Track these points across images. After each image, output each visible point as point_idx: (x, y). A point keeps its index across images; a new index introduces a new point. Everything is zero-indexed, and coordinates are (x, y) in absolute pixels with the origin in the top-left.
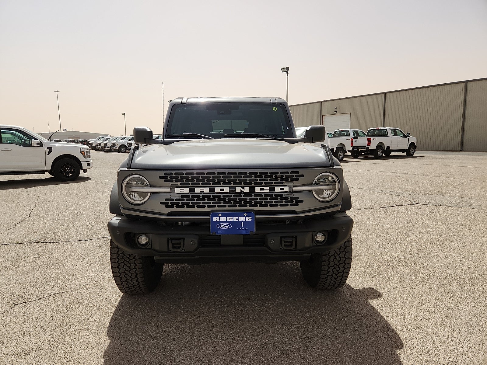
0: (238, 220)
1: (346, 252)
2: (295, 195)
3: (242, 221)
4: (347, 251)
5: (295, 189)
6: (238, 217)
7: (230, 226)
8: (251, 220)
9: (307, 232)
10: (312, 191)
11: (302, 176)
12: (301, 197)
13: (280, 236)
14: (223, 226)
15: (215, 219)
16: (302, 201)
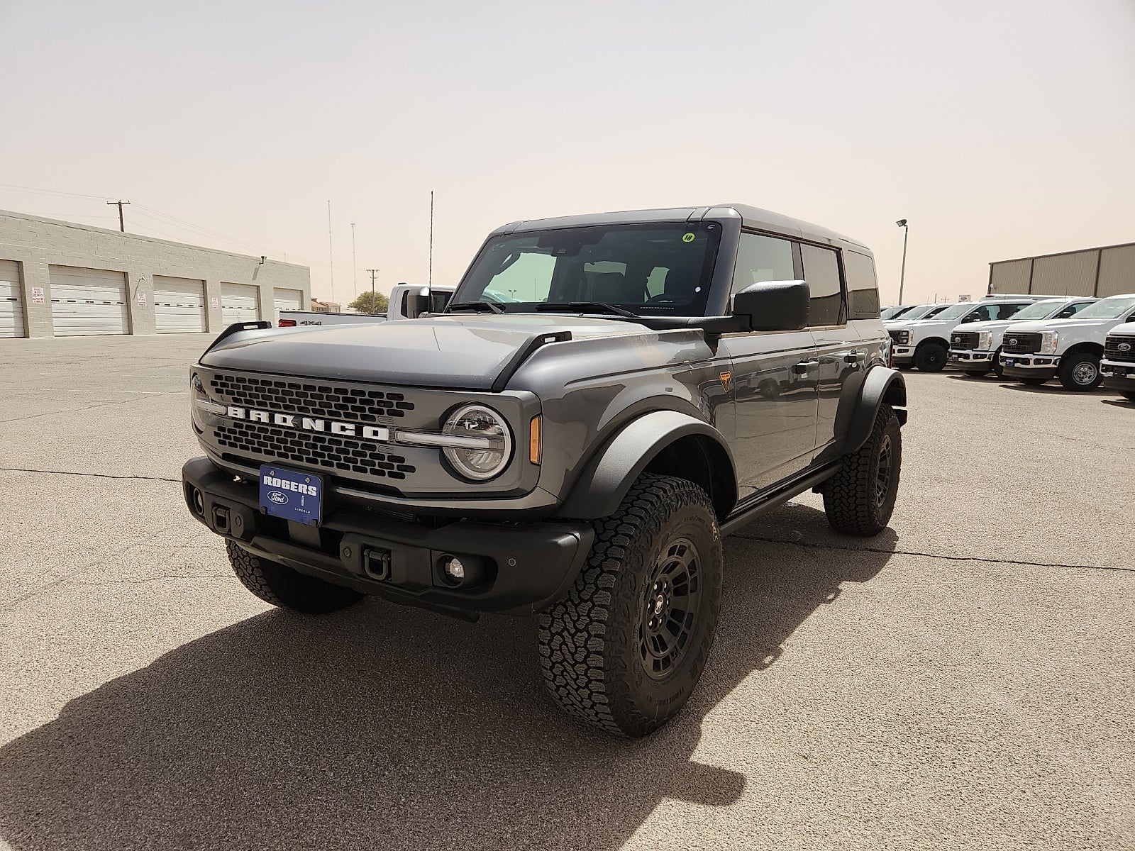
0: (296, 490)
1: (590, 635)
2: (398, 452)
3: (302, 494)
4: (593, 633)
5: (401, 436)
6: (297, 484)
7: (285, 501)
8: (314, 494)
9: (417, 547)
10: (441, 447)
11: (411, 406)
12: (411, 457)
13: (364, 542)
14: (276, 498)
15: (267, 480)
16: (412, 469)
